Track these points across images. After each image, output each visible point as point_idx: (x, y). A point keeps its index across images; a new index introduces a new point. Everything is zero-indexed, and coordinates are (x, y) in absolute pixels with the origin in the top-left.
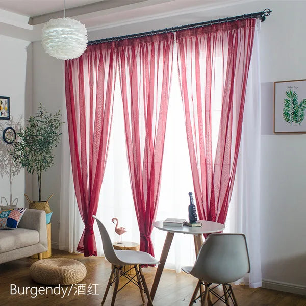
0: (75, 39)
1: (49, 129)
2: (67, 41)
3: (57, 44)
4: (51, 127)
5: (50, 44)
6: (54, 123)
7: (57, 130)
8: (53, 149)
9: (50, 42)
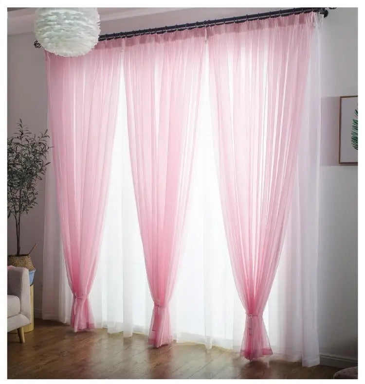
0: (84, 27)
1: (31, 156)
2: (73, 28)
3: (57, 33)
4: (34, 153)
5: (48, 33)
6: (38, 148)
7: (42, 158)
8: (36, 183)
9: (47, 30)
